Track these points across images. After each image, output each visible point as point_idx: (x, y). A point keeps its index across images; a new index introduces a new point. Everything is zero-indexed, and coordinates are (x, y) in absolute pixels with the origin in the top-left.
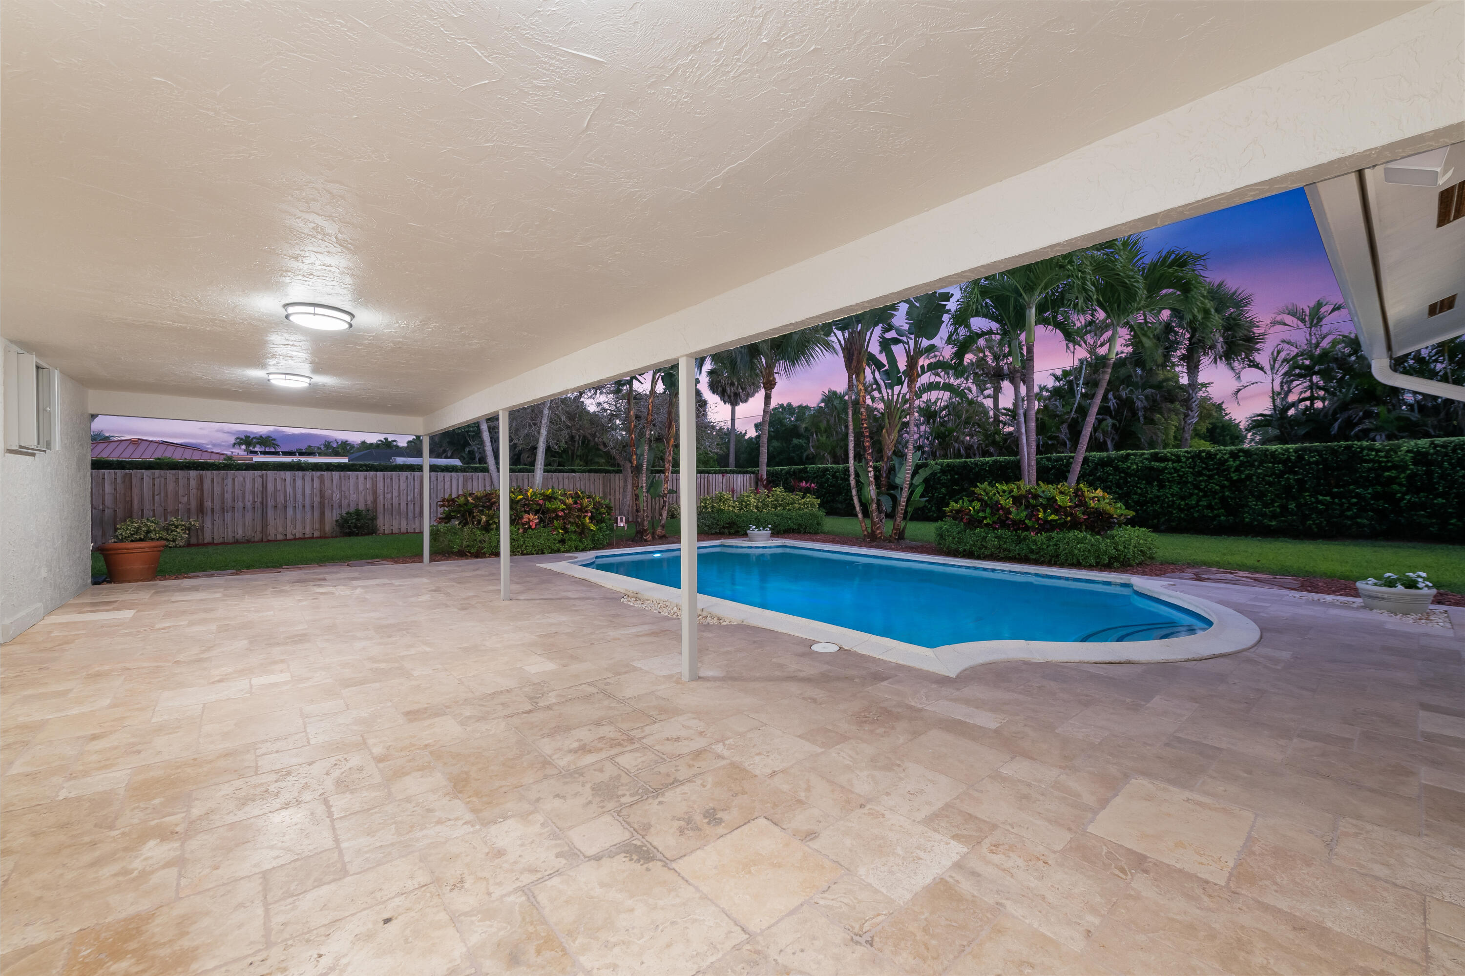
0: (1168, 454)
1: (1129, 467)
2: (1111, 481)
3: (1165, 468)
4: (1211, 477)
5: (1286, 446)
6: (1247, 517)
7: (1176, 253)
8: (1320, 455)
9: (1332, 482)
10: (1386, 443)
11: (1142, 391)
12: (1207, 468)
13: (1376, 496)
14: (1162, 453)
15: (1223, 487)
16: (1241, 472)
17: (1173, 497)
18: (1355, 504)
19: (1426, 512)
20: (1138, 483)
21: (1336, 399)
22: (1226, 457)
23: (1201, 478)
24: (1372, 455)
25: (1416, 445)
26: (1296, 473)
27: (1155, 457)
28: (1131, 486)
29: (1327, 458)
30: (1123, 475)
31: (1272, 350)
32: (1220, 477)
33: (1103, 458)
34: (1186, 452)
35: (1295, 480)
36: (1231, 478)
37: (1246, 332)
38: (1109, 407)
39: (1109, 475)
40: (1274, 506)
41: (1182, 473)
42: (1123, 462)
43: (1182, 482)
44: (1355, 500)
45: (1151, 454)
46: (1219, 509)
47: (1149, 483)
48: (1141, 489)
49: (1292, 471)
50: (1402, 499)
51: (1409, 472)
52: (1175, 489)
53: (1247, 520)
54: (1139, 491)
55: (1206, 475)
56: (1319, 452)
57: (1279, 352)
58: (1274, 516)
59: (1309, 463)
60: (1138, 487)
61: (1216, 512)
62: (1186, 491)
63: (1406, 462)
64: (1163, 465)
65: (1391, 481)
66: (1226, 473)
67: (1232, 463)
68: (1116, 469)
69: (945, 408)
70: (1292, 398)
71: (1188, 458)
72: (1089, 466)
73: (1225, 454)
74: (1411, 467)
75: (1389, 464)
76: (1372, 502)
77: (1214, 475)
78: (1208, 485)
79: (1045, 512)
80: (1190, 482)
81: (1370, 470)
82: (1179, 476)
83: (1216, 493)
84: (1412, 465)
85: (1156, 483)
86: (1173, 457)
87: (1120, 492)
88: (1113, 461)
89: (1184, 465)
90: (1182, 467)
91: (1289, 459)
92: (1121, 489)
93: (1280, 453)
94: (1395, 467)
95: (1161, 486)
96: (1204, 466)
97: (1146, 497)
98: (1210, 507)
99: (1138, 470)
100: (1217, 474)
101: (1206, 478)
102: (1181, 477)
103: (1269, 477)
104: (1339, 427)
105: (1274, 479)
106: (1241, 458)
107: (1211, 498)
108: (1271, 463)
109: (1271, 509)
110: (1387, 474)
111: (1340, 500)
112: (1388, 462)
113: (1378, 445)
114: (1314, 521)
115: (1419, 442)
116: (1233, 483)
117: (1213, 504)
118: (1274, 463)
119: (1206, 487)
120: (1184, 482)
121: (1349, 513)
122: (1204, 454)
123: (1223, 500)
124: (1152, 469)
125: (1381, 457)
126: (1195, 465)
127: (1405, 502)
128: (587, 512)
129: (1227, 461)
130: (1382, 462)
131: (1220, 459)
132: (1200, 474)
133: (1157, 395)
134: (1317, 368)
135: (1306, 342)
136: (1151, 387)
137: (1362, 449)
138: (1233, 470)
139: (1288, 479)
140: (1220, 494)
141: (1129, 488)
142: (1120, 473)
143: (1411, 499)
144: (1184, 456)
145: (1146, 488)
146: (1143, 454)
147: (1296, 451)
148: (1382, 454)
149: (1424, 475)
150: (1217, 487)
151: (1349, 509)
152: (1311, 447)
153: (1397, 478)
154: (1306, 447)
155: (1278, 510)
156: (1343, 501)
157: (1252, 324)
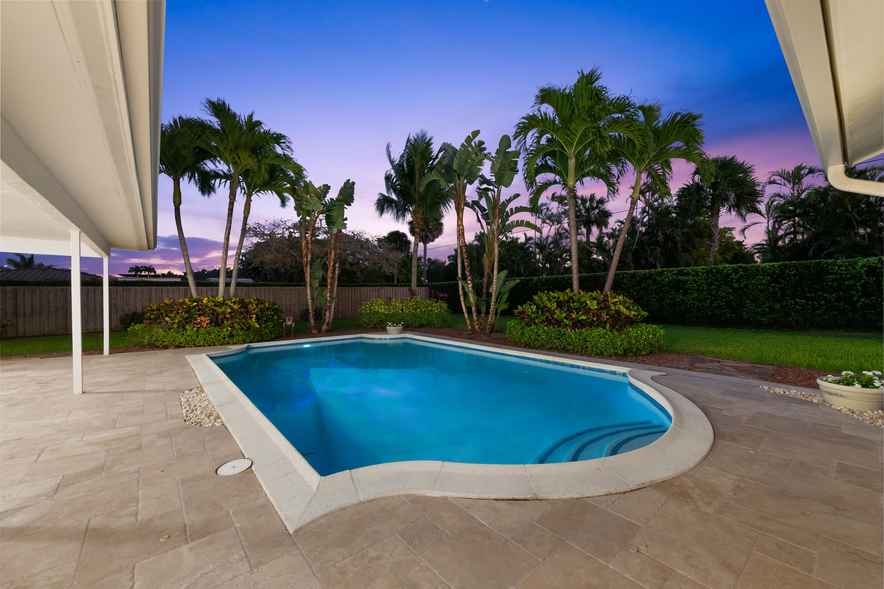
0: (690, 271)
1: (663, 280)
2: (651, 290)
3: (688, 280)
4: (719, 286)
5: (773, 263)
6: (745, 315)
7: (682, 114)
8: (797, 270)
9: (806, 289)
10: (845, 261)
11: (681, 230)
12: (716, 280)
13: (838, 300)
14: (686, 269)
15: (728, 293)
16: (741, 283)
17: (693, 301)
18: (823, 305)
19: (876, 311)
20: (669, 291)
21: (810, 232)
22: (730, 272)
23: (713, 287)
24: (835, 269)
25: (868, 261)
26: (780, 283)
27: (681, 273)
28: (665, 293)
29: (803, 272)
30: (659, 285)
31: (768, 201)
32: (726, 286)
33: (646, 274)
34: (702, 269)
35: (779, 288)
36: (734, 287)
37: (750, 190)
38: (658, 241)
39: (650, 285)
40: (764, 307)
41: (699, 284)
42: (659, 276)
43: (699, 290)
44: (823, 302)
45: (678, 271)
46: (725, 309)
47: (677, 291)
48: (672, 295)
49: (776, 281)
50: (858, 301)
51: (863, 281)
52: (695, 295)
53: (745, 317)
54: (670, 297)
55: (716, 285)
56: (796, 268)
57: (772, 202)
58: (764, 314)
59: (789, 276)
60: (669, 294)
61: (724, 311)
62: (702, 297)
63: (861, 274)
64: (686, 278)
65: (850, 288)
66: (730, 283)
67: (734, 276)
68: (655, 281)
69: (552, 243)
70: (781, 233)
71: (703, 273)
72: (636, 279)
73: (729, 270)
74: (865, 277)
75: (848, 276)
76: (836, 304)
77: (722, 285)
78: (718, 292)
79: (577, 313)
80: (705, 290)
81: (833, 280)
82: (697, 285)
83: (723, 297)
84: (866, 276)
85: (681, 291)
86: (693, 273)
87: (657, 297)
88: (653, 276)
89: (701, 278)
90: (699, 279)
91: (774, 272)
92: (658, 295)
93: (768, 269)
94: (853, 277)
95: (686, 292)
96: (714, 278)
97: (675, 301)
98: (719, 307)
99: (669, 282)
100: (724, 284)
101: (716, 287)
102: (699, 286)
103: (761, 286)
104: (814, 251)
105: (764, 287)
106: (741, 273)
107: (720, 301)
108: (761, 275)
109: (762, 309)
110: (847, 282)
111: (812, 303)
112: (848, 274)
113: (839, 262)
114: (793, 318)
115: (870, 259)
116: (735, 290)
117: (722, 305)
118: (763, 276)
119: (716, 293)
120: (701, 290)
121: (818, 312)
122: (714, 270)
123: (729, 302)
124: (679, 281)
125: (843, 270)
126: (708, 278)
127: (860, 303)
128: (252, 314)
129: (731, 274)
130: (844, 274)
131: (725, 274)
132: (712, 284)
133: (690, 232)
134: (798, 211)
135: (790, 195)
136: (686, 227)
137: (828, 265)
138: (735, 281)
139: (774, 287)
140: (727, 299)
141: (663, 294)
142: (658, 284)
143: (864, 301)
144: (701, 272)
145: (674, 294)
146: (674, 270)
147: (779, 267)
148: (844, 268)
149: (874, 283)
150: (724, 293)
151: (818, 309)
152: (790, 264)
153: (854, 285)
154: (787, 264)
155: (767, 310)
156: (815, 302)
157: (754, 184)
